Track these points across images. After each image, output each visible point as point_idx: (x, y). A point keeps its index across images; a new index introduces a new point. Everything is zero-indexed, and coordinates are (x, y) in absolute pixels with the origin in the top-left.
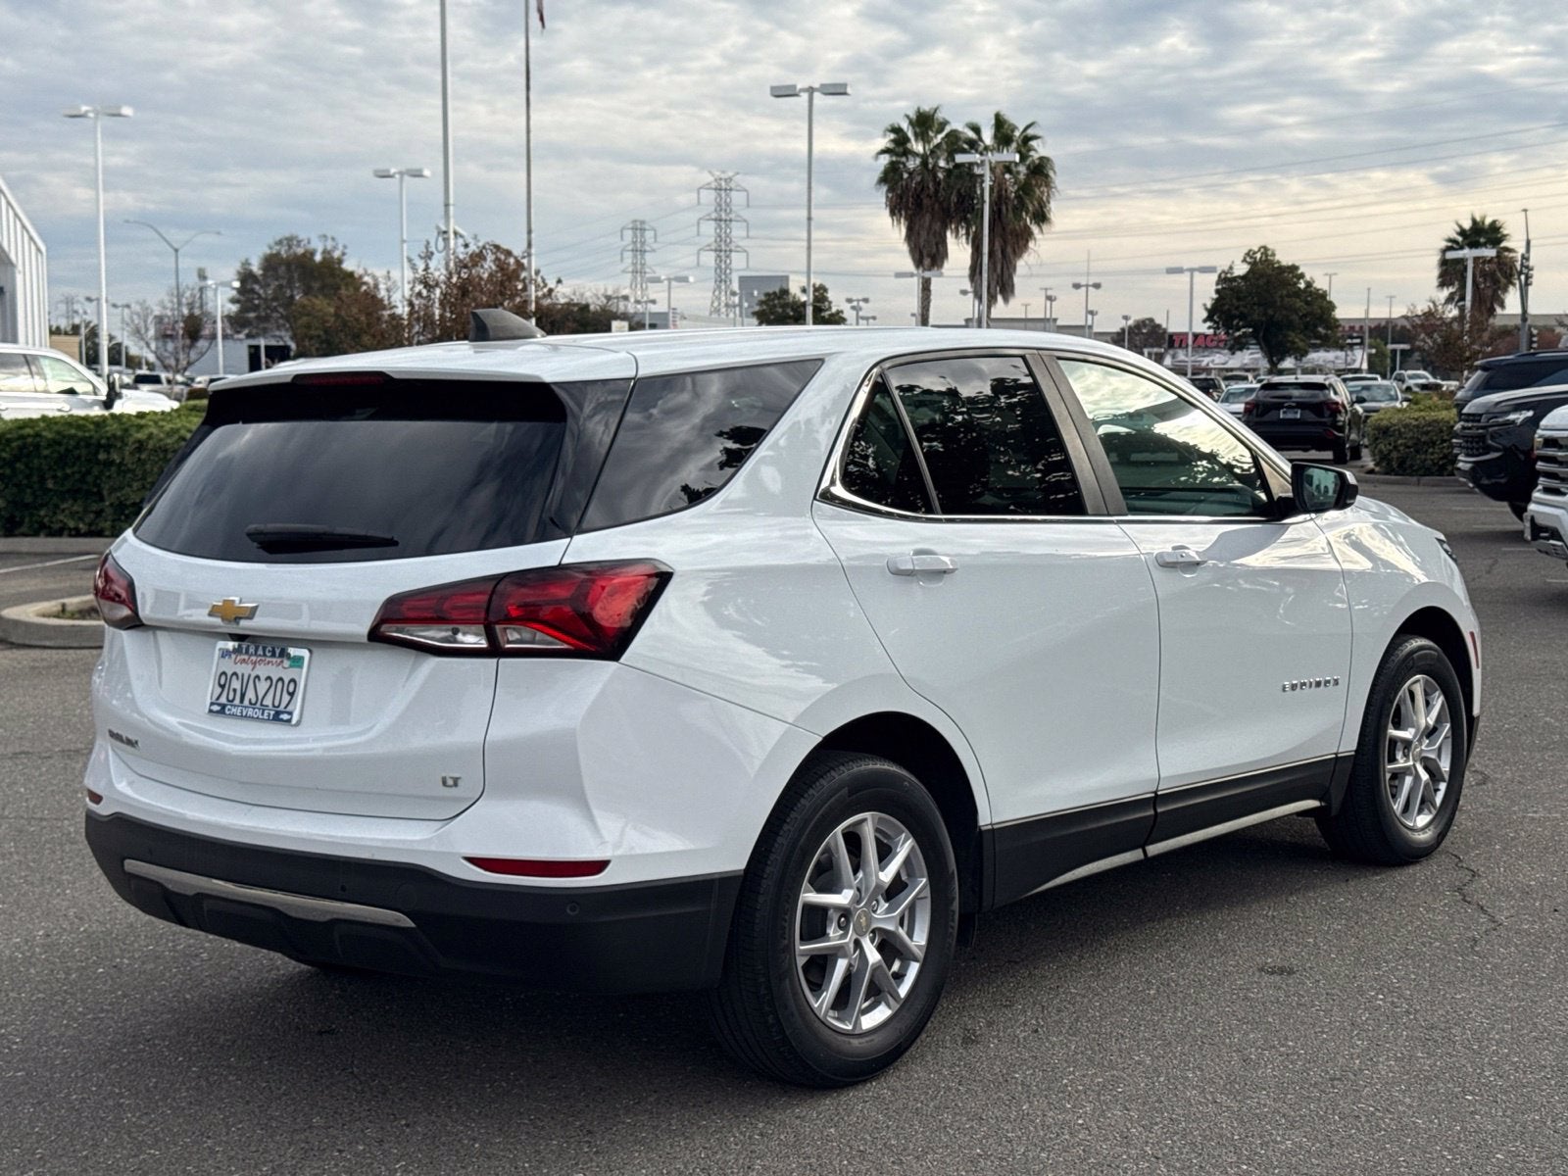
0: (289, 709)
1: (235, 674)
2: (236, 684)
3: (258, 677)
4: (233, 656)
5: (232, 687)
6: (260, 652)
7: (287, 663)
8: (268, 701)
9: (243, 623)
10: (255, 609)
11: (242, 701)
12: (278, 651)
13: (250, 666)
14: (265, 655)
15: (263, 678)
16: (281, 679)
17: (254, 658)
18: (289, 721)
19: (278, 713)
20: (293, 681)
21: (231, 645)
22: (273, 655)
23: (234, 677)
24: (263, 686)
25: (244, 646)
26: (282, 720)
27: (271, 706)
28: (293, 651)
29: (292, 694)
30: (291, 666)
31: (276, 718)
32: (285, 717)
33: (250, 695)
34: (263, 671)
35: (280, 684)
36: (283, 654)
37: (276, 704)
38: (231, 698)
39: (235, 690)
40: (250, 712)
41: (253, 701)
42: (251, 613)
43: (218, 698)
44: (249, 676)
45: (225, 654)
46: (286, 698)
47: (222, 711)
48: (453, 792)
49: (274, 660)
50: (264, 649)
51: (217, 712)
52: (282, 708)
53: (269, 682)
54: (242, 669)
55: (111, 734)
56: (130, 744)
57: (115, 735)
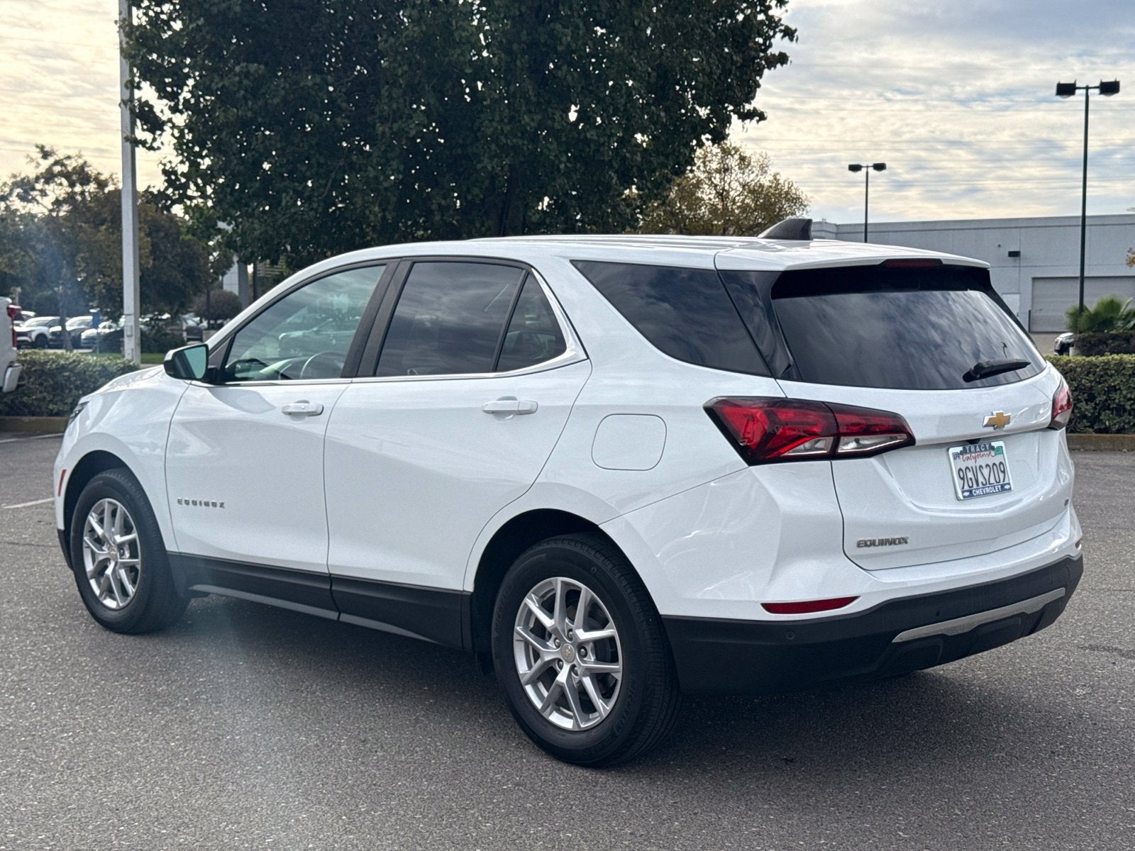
0: (1006, 481)
1: (967, 468)
2: (970, 475)
3: (981, 466)
4: (961, 456)
5: (969, 477)
6: (978, 450)
7: (993, 453)
8: (992, 480)
9: (1005, 428)
10: (1010, 416)
11: (978, 485)
12: (987, 447)
13: (973, 461)
14: (981, 451)
15: (984, 466)
16: (994, 464)
17: (973, 455)
18: (1010, 489)
19: (1002, 486)
20: (1001, 463)
21: (959, 449)
22: (986, 450)
23: (967, 471)
24: (986, 471)
25: (967, 448)
26: (1006, 490)
27: (996, 483)
28: (995, 444)
29: (1004, 472)
30: (996, 454)
31: (1003, 489)
32: (1007, 487)
33: (981, 479)
34: (982, 461)
36: (990, 447)
37: (998, 481)
38: (971, 485)
39: (971, 479)
40: (987, 490)
41: (984, 483)
42: (1008, 420)
43: (963, 488)
44: (975, 468)
45: (956, 456)
46: (1002, 475)
47: (971, 495)
49: (986, 453)
50: (980, 447)
51: (968, 496)
52: (1002, 481)
53: (988, 468)
54: (971, 463)
55: (859, 545)
56: (895, 544)
57: (869, 543)
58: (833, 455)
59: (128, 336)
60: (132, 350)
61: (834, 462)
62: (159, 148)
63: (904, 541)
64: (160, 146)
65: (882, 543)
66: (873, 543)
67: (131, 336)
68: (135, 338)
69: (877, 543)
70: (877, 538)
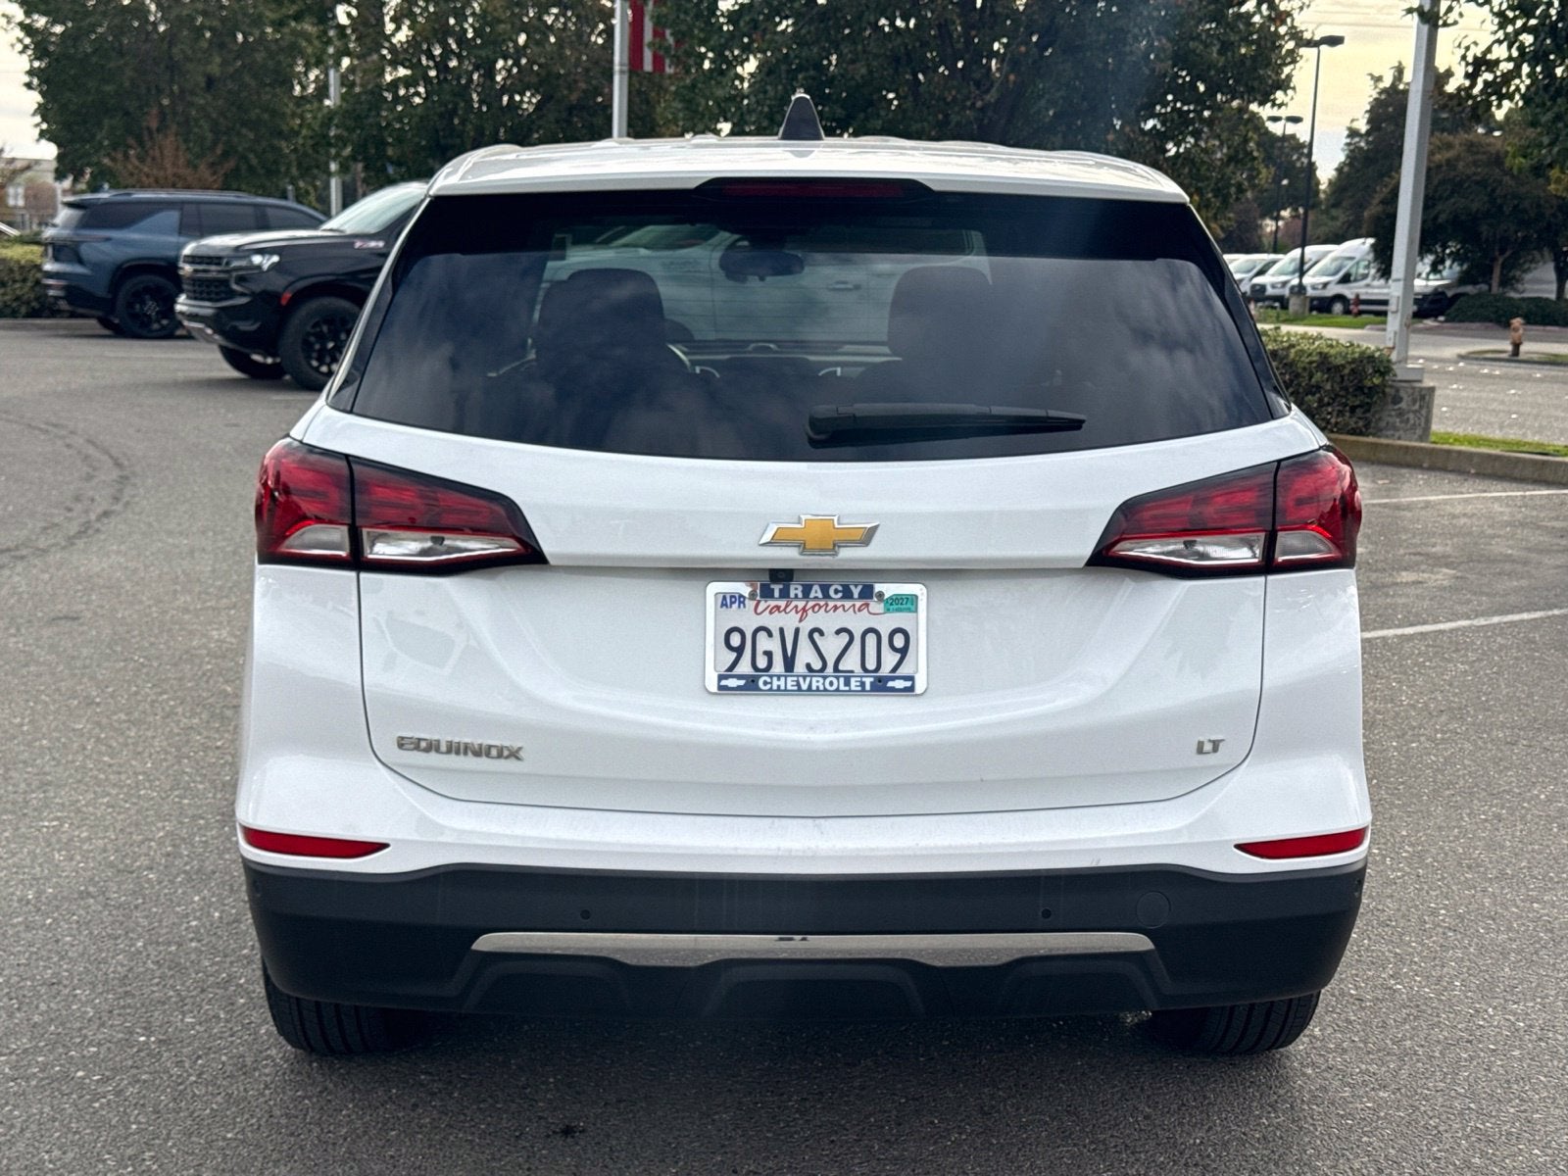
0: (903, 672)
1: (762, 629)
2: (769, 644)
3: (816, 631)
4: (750, 603)
5: (760, 649)
6: (815, 594)
7: (878, 606)
8: (851, 665)
9: (846, 553)
10: (873, 531)
11: (788, 668)
12: (856, 592)
13: (797, 616)
14: (826, 597)
15: (829, 631)
16: (871, 630)
17: (800, 604)
18: (911, 689)
19: (881, 681)
20: (899, 630)
21: (744, 587)
22: (847, 597)
23: (762, 635)
24: (832, 643)
26: (895, 690)
27: (858, 670)
28: (888, 588)
29: (901, 651)
30: (890, 611)
31: (881, 686)
32: (900, 684)
33: (807, 657)
34: (827, 620)
35: (871, 639)
36: (867, 593)
37: (871, 665)
38: (763, 665)
39: (769, 654)
40: (817, 682)
41: (817, 665)
42: (867, 537)
43: (733, 669)
44: (797, 631)
45: (727, 601)
46: (891, 657)
47: (751, 685)
48: (1211, 759)
49: (848, 604)
50: (824, 588)
51: (739, 688)
52: (885, 670)
53: (845, 638)
54: (777, 621)
55: (402, 743)
56: (488, 755)
57: (423, 744)
58: (357, 561)
59: (1393, 312)
60: (1395, 333)
61: (363, 575)
62: (1455, 23)
63: (514, 754)
64: (1458, 18)
65: (454, 749)
66: (432, 747)
67: (1396, 312)
68: (1402, 316)
69: (443, 748)
70: (444, 737)
